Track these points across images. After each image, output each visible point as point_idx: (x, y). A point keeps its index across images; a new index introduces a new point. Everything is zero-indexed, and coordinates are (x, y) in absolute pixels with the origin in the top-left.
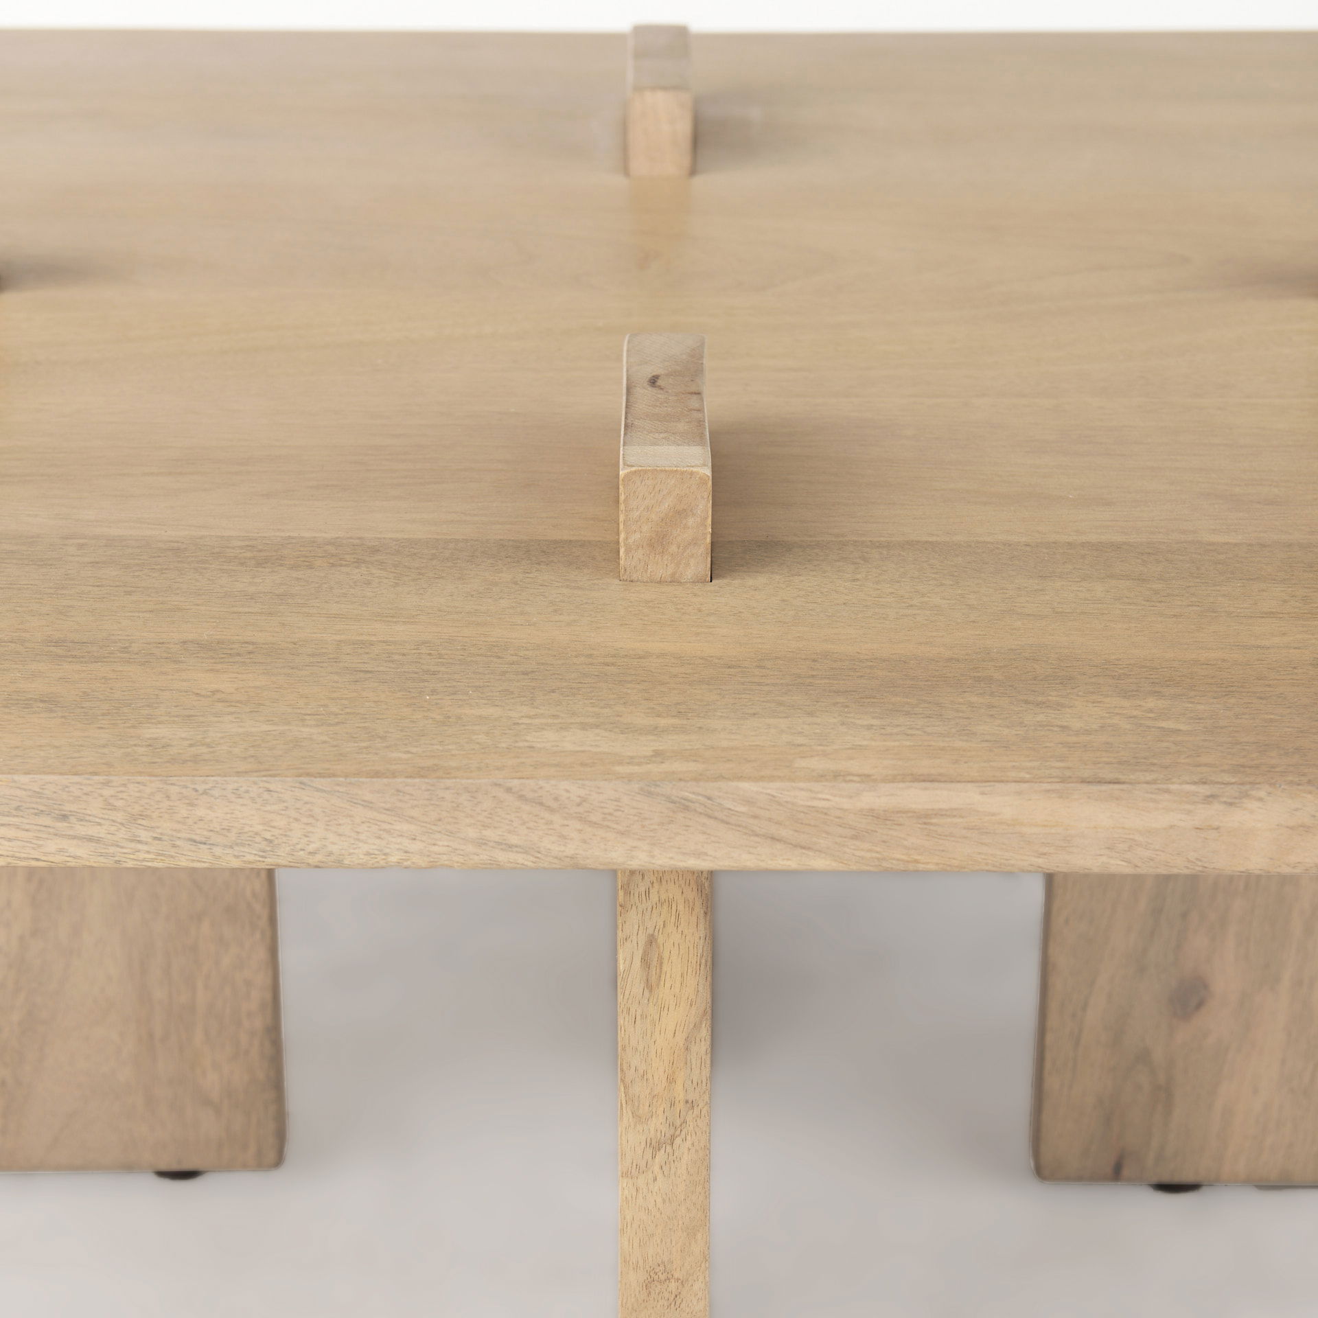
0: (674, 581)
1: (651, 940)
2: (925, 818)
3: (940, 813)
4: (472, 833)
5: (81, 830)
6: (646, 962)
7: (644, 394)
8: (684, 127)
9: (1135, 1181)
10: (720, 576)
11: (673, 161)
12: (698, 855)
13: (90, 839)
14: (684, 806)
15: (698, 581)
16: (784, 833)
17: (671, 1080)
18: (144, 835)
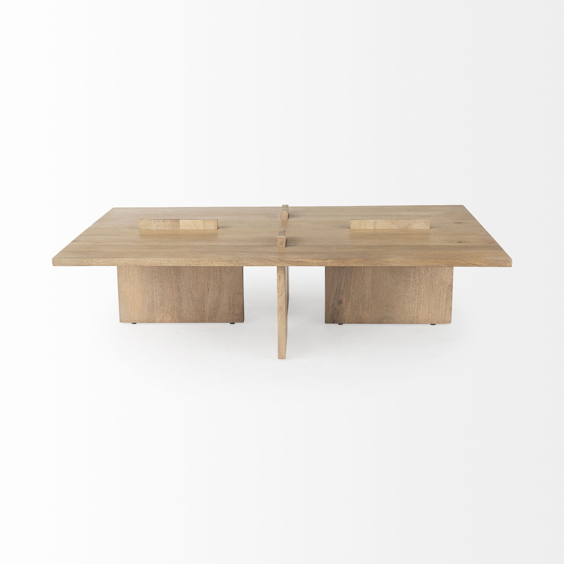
0: (282, 247)
1: (280, 276)
2: (301, 261)
3: (302, 261)
4: (264, 263)
5: (233, 263)
6: (279, 278)
7: (280, 233)
8: (287, 214)
9: (336, 323)
10: (287, 247)
11: (286, 218)
12: (283, 265)
13: (234, 264)
14: (282, 261)
15: (284, 247)
16: (290, 263)
17: (282, 289)
18: (238, 263)
